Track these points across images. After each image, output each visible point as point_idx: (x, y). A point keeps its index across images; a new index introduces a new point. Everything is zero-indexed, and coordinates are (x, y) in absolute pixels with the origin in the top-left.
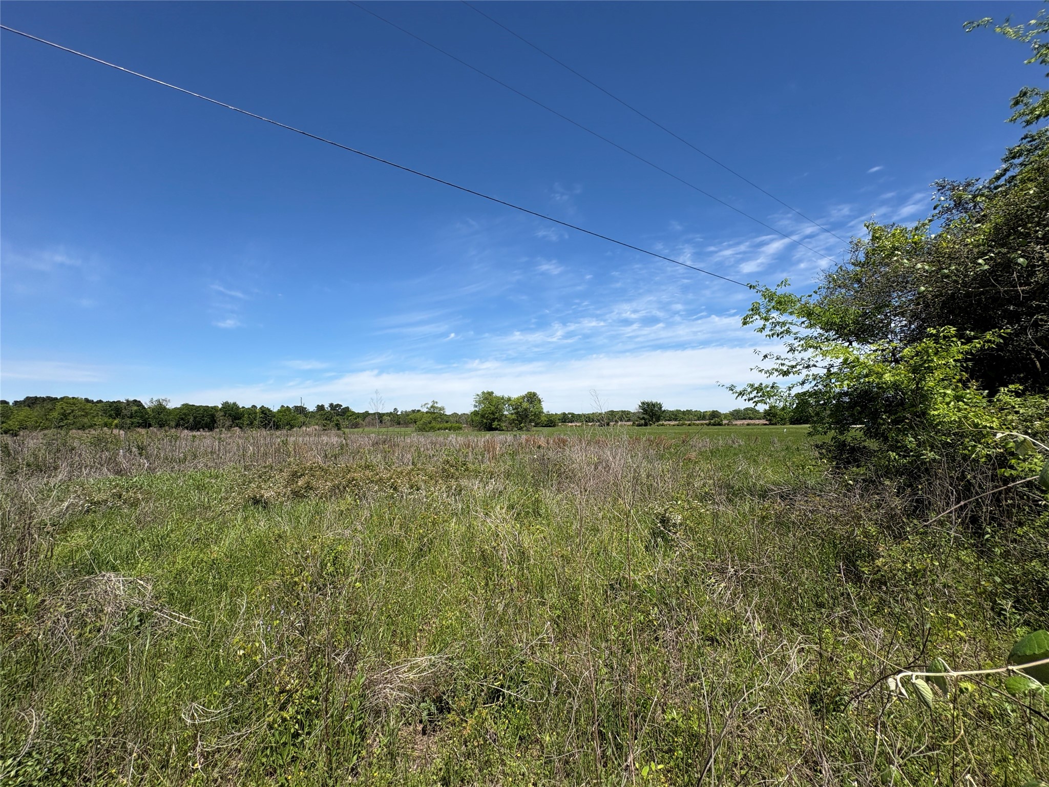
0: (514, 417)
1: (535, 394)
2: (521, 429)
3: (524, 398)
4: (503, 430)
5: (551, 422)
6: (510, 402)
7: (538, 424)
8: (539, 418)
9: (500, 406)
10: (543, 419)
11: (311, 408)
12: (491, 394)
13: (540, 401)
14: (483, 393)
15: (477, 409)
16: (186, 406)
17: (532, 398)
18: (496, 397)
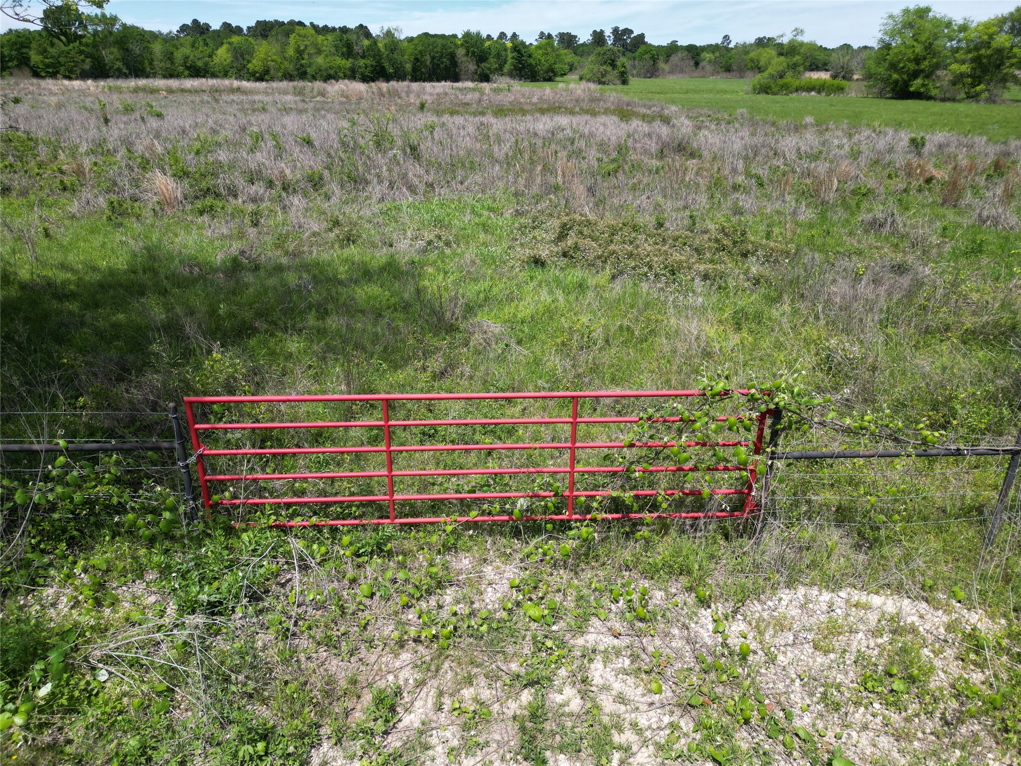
0: (965, 67)
4: (932, 98)
6: (963, 34)
9: (937, 43)
12: (923, 13)
14: (907, 10)
18: (934, 21)
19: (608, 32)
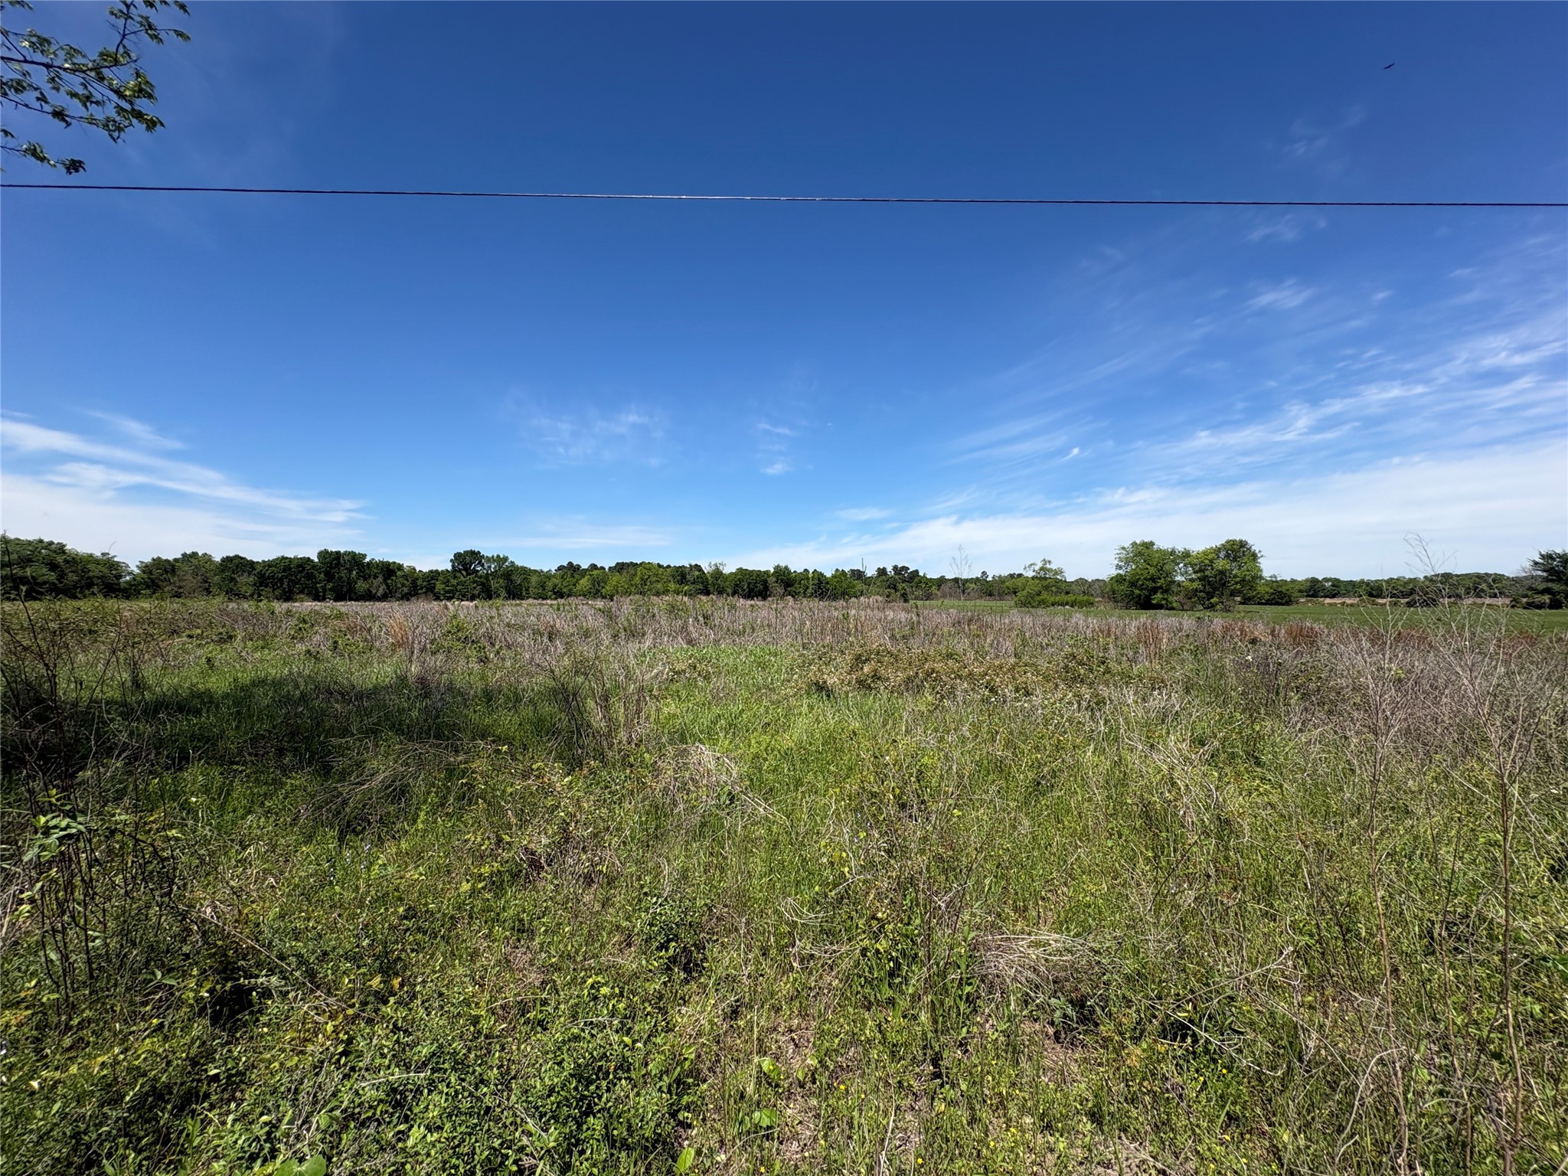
0: (1196, 585)
1: (1242, 544)
2: (1211, 607)
3: (1217, 550)
4: (1173, 609)
5: (1281, 595)
6: (1186, 561)
7: (1249, 599)
8: (1252, 588)
9: (1167, 567)
10: (1261, 589)
11: (871, 572)
12: (1148, 545)
13: (1254, 556)
14: (1134, 544)
15: (1121, 572)
16: (740, 570)
17: (1238, 551)
18: (1159, 551)
19: (889, 569)
